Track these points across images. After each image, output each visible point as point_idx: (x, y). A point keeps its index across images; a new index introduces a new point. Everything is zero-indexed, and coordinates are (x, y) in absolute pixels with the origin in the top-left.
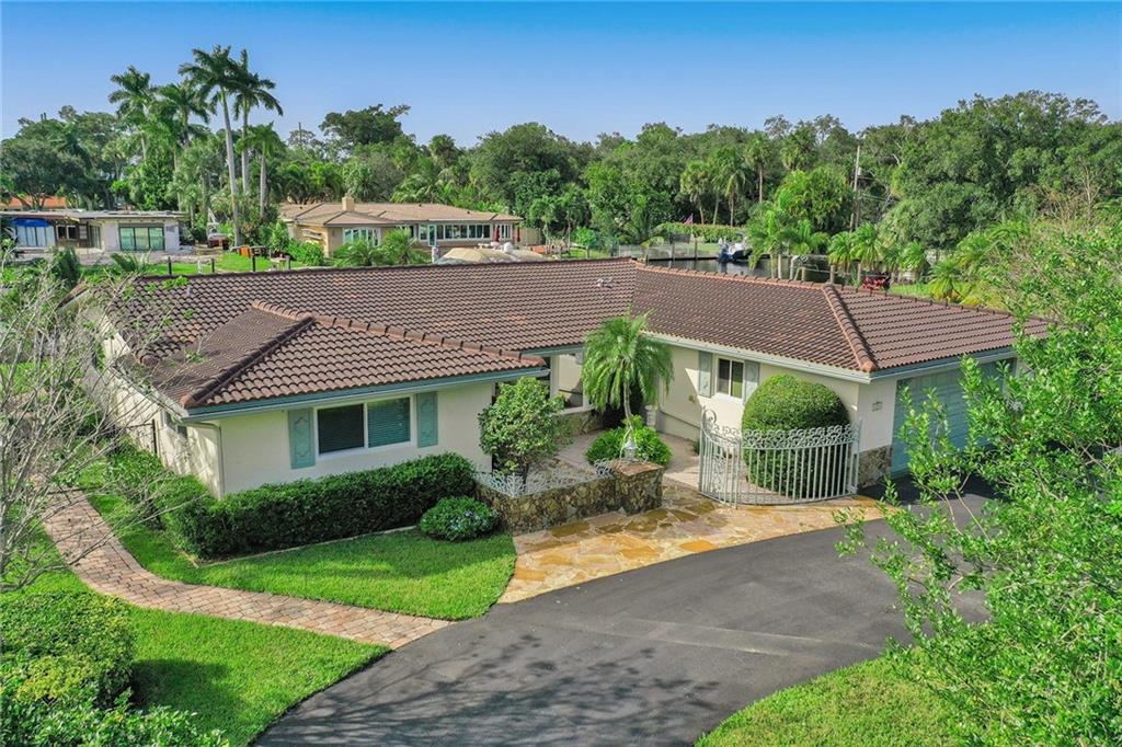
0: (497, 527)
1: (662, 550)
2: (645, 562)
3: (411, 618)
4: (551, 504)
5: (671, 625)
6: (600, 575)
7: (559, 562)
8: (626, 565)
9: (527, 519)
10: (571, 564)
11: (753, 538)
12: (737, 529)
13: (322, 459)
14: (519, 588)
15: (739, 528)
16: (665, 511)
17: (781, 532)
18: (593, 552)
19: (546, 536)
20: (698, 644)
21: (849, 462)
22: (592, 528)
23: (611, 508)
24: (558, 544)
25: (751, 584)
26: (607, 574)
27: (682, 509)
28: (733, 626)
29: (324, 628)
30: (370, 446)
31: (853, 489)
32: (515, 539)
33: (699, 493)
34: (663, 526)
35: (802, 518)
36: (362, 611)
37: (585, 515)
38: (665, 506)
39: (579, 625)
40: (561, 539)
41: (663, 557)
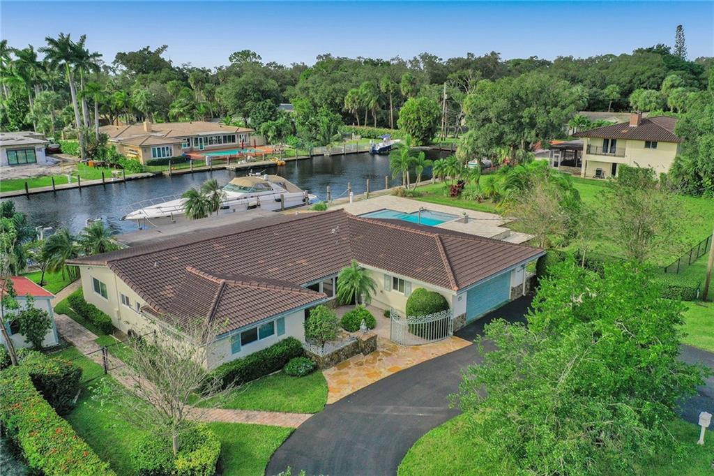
0: (316, 368)
1: (381, 372)
2: (377, 379)
3: (297, 415)
4: (335, 356)
5: (391, 407)
6: (361, 387)
7: (344, 383)
8: (369, 381)
9: (327, 364)
10: (348, 383)
11: (415, 363)
12: (409, 359)
13: (242, 348)
14: (332, 397)
15: (408, 360)
16: (378, 352)
17: (425, 359)
18: (355, 376)
19: (335, 370)
20: (402, 414)
21: (450, 323)
22: (352, 365)
23: (357, 353)
24: (341, 374)
25: (416, 386)
26: (363, 387)
27: (385, 350)
28: (412, 405)
29: (268, 422)
30: (260, 339)
31: (451, 333)
32: (323, 373)
33: (390, 341)
34: (380, 360)
35: (433, 351)
36: (278, 413)
37: (348, 358)
38: (379, 349)
39: (359, 411)
40: (342, 371)
41: (383, 376)
